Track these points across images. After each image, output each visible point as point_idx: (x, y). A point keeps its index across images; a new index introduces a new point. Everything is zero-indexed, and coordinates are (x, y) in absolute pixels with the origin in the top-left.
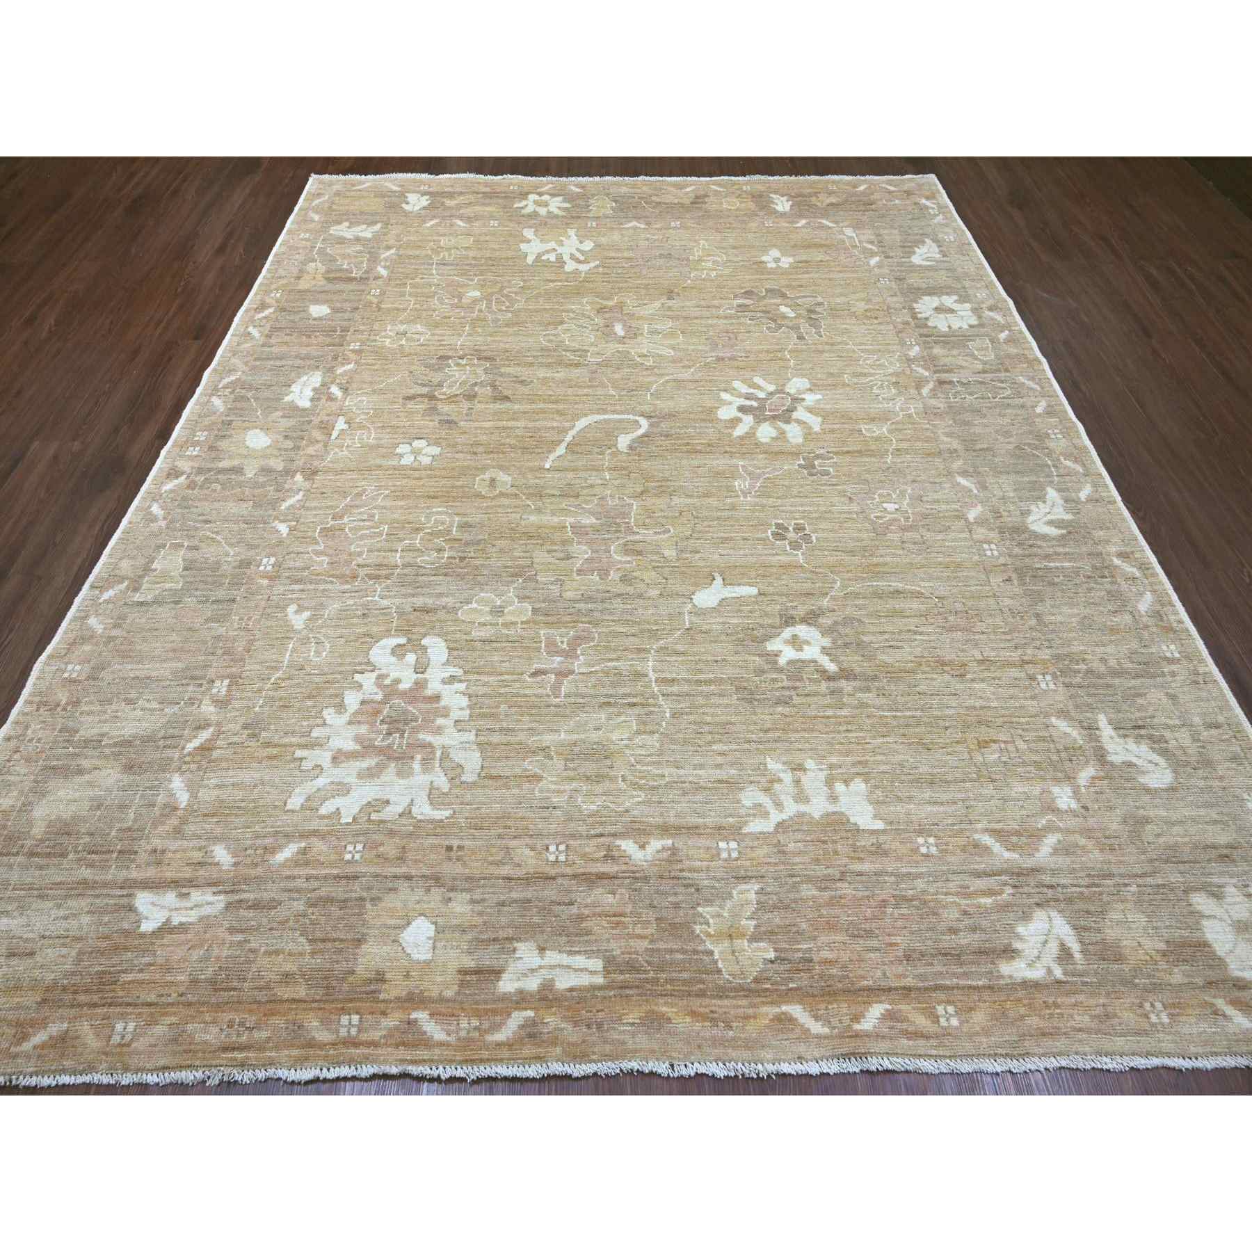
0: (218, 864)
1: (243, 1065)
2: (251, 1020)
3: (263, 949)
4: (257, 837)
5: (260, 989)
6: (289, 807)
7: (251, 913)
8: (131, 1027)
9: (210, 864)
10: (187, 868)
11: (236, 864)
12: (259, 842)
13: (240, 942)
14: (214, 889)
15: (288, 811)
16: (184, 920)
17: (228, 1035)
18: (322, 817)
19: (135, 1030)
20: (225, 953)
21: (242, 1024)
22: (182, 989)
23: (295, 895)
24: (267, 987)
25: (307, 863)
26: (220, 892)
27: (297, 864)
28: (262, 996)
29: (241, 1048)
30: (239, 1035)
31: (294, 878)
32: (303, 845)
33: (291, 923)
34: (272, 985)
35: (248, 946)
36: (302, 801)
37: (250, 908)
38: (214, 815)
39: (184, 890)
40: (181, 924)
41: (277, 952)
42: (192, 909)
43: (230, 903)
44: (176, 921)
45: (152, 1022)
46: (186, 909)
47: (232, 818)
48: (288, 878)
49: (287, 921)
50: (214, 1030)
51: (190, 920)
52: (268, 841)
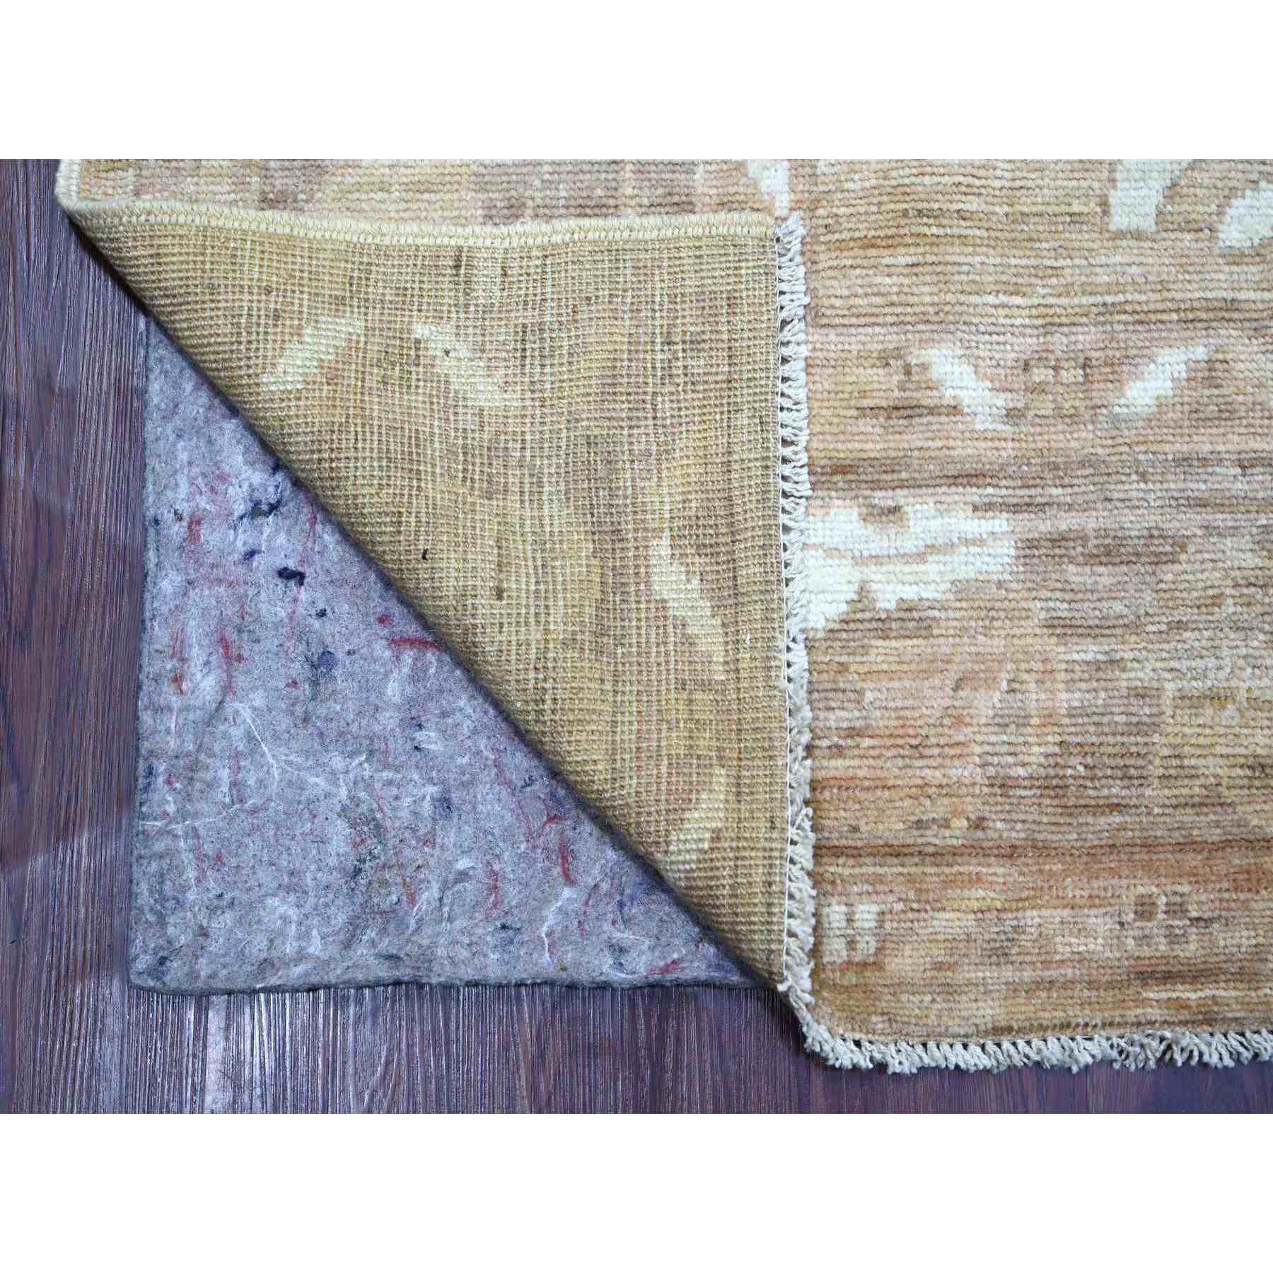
0: (955, 410)
1: (1207, 1019)
2: (1200, 901)
3: (1170, 688)
4: (1049, 326)
5: (1199, 806)
6: (1119, 221)
7: (1105, 576)
8: (866, 913)
9: (932, 411)
10: (865, 425)
11: (1013, 415)
12: (1059, 341)
13: (1097, 666)
14: (975, 494)
15: (1120, 235)
16: (910, 593)
17: (1144, 939)
18: (1235, 257)
19: (881, 923)
20: (1065, 699)
21: (1178, 909)
22: (972, 808)
23: (1220, 519)
24: (1212, 801)
25: (1227, 413)
26: (989, 507)
27: (1197, 417)
28: (1206, 826)
29: (1197, 975)
30: (1172, 939)
31: (1204, 461)
32: (1201, 353)
33: (1229, 608)
34: (1229, 795)
35: (1124, 681)
36: (1157, 198)
37: (1091, 559)
38: (891, 242)
39: (882, 498)
40: (908, 608)
41: (1218, 698)
42: (921, 557)
43: (1032, 544)
44: (887, 598)
45: (926, 902)
46: (906, 558)
47: (955, 254)
48: (1183, 461)
49: (1217, 601)
50: (1099, 922)
51: (929, 593)
52: (1087, 337)
